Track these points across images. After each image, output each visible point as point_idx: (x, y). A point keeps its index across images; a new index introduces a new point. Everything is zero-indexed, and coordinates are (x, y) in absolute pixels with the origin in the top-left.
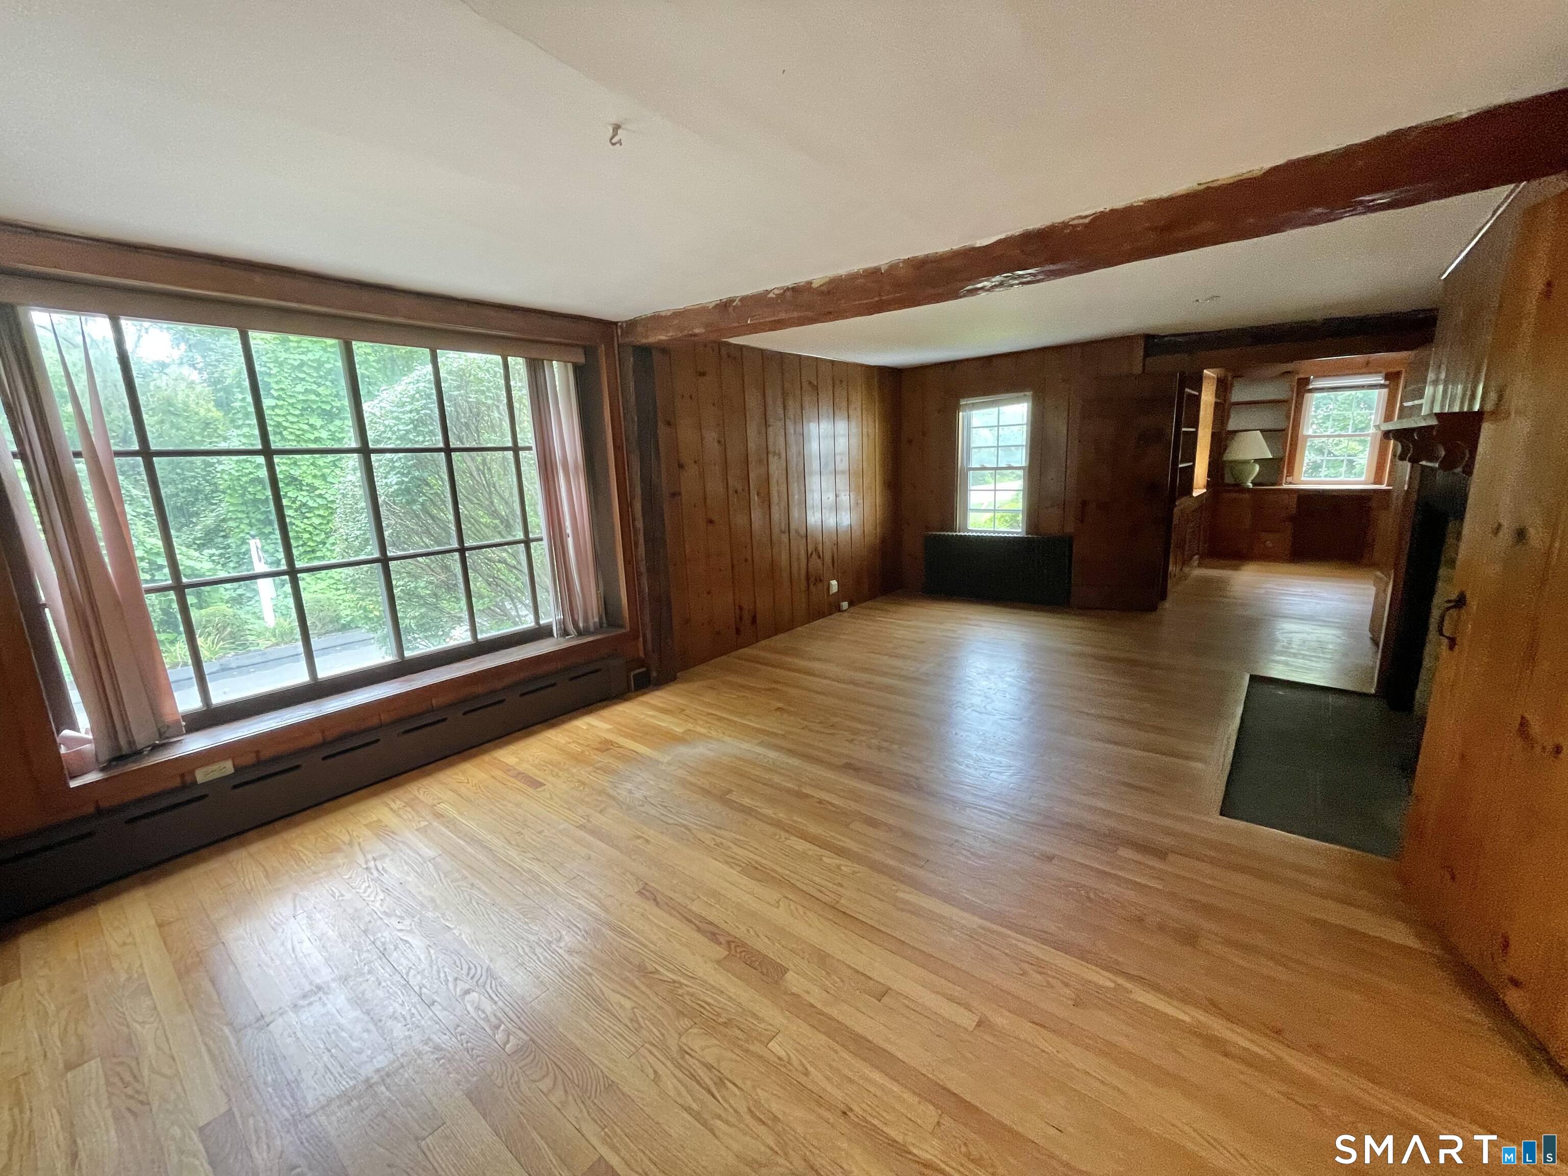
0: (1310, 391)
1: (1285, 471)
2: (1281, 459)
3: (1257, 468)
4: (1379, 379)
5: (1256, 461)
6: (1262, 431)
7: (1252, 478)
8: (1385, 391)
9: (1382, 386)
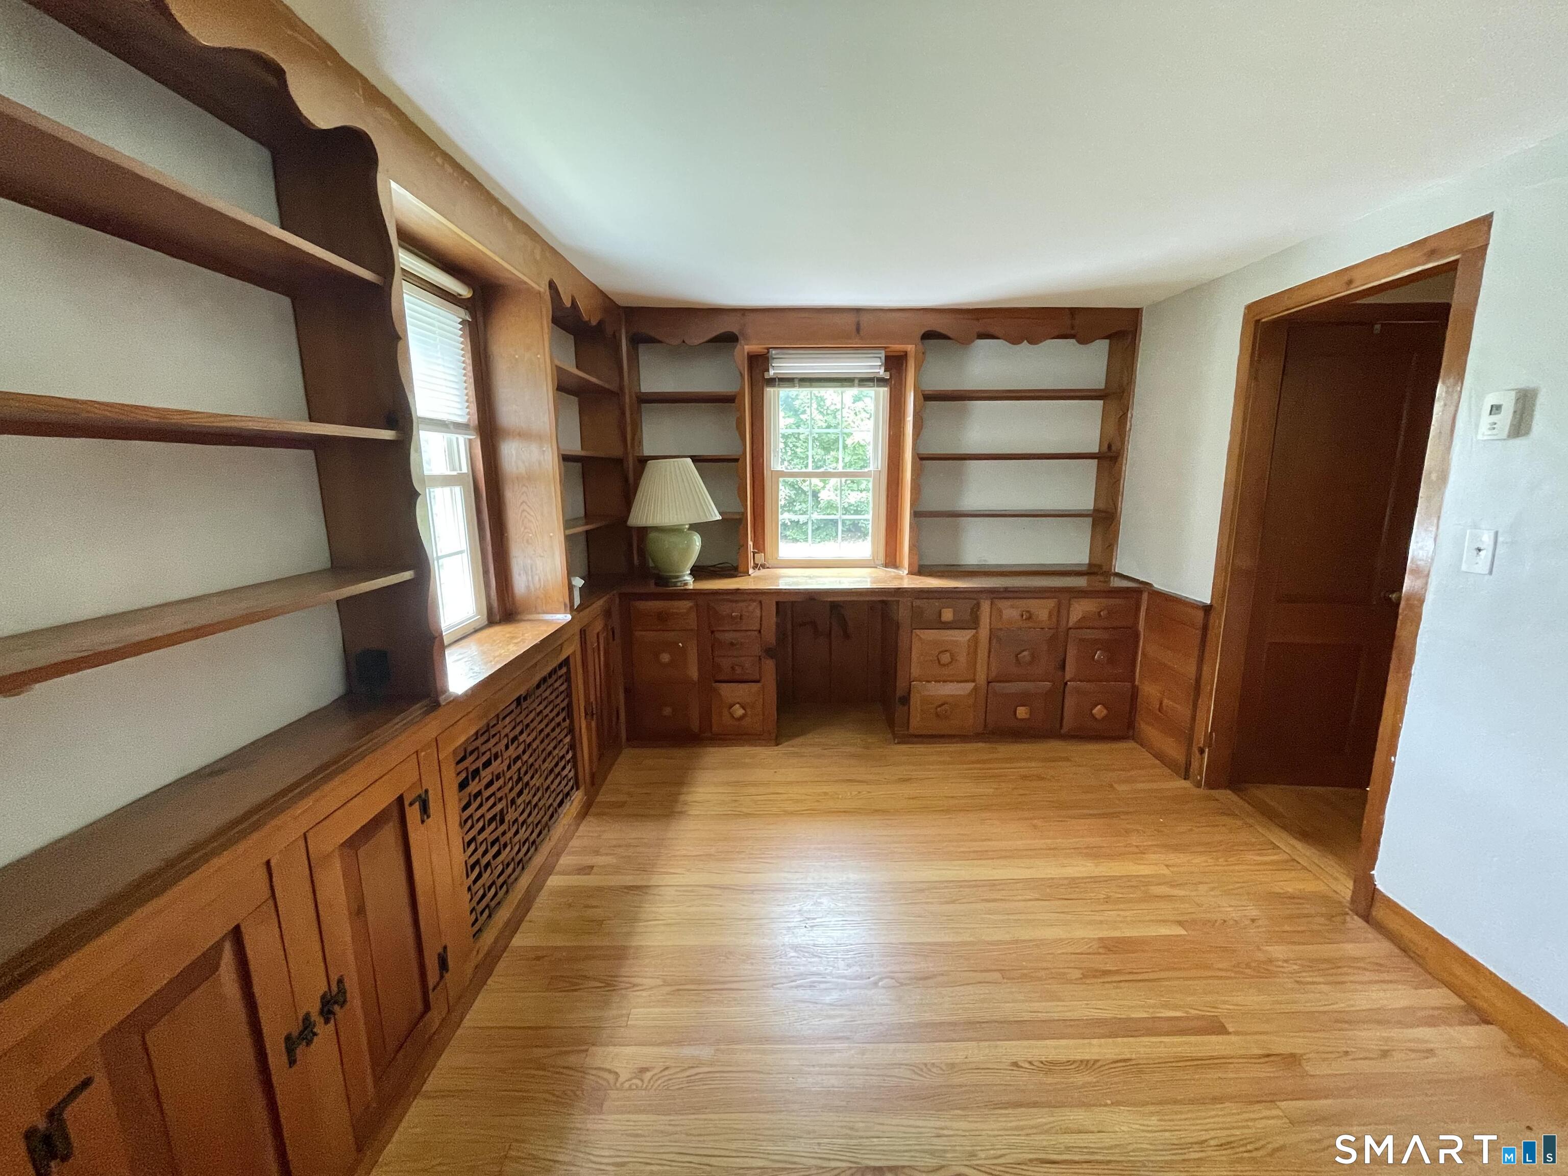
0: (772, 382)
1: (750, 543)
2: (742, 520)
3: (697, 541)
4: (873, 365)
5: (694, 527)
6: (696, 459)
7: (692, 561)
8: (884, 391)
9: (880, 381)
